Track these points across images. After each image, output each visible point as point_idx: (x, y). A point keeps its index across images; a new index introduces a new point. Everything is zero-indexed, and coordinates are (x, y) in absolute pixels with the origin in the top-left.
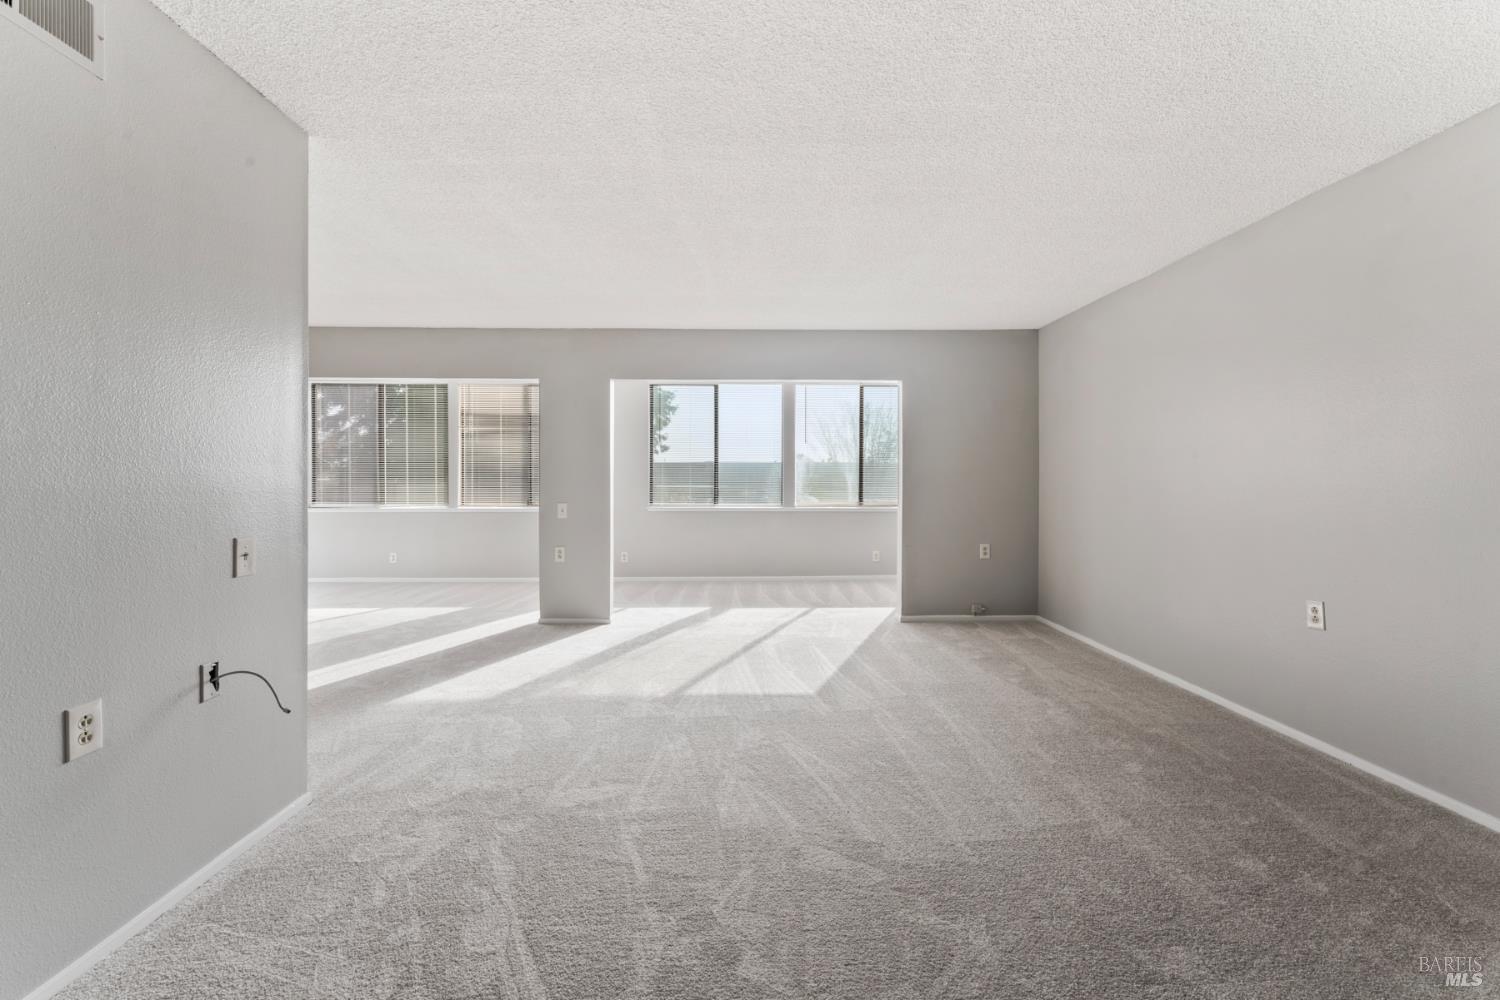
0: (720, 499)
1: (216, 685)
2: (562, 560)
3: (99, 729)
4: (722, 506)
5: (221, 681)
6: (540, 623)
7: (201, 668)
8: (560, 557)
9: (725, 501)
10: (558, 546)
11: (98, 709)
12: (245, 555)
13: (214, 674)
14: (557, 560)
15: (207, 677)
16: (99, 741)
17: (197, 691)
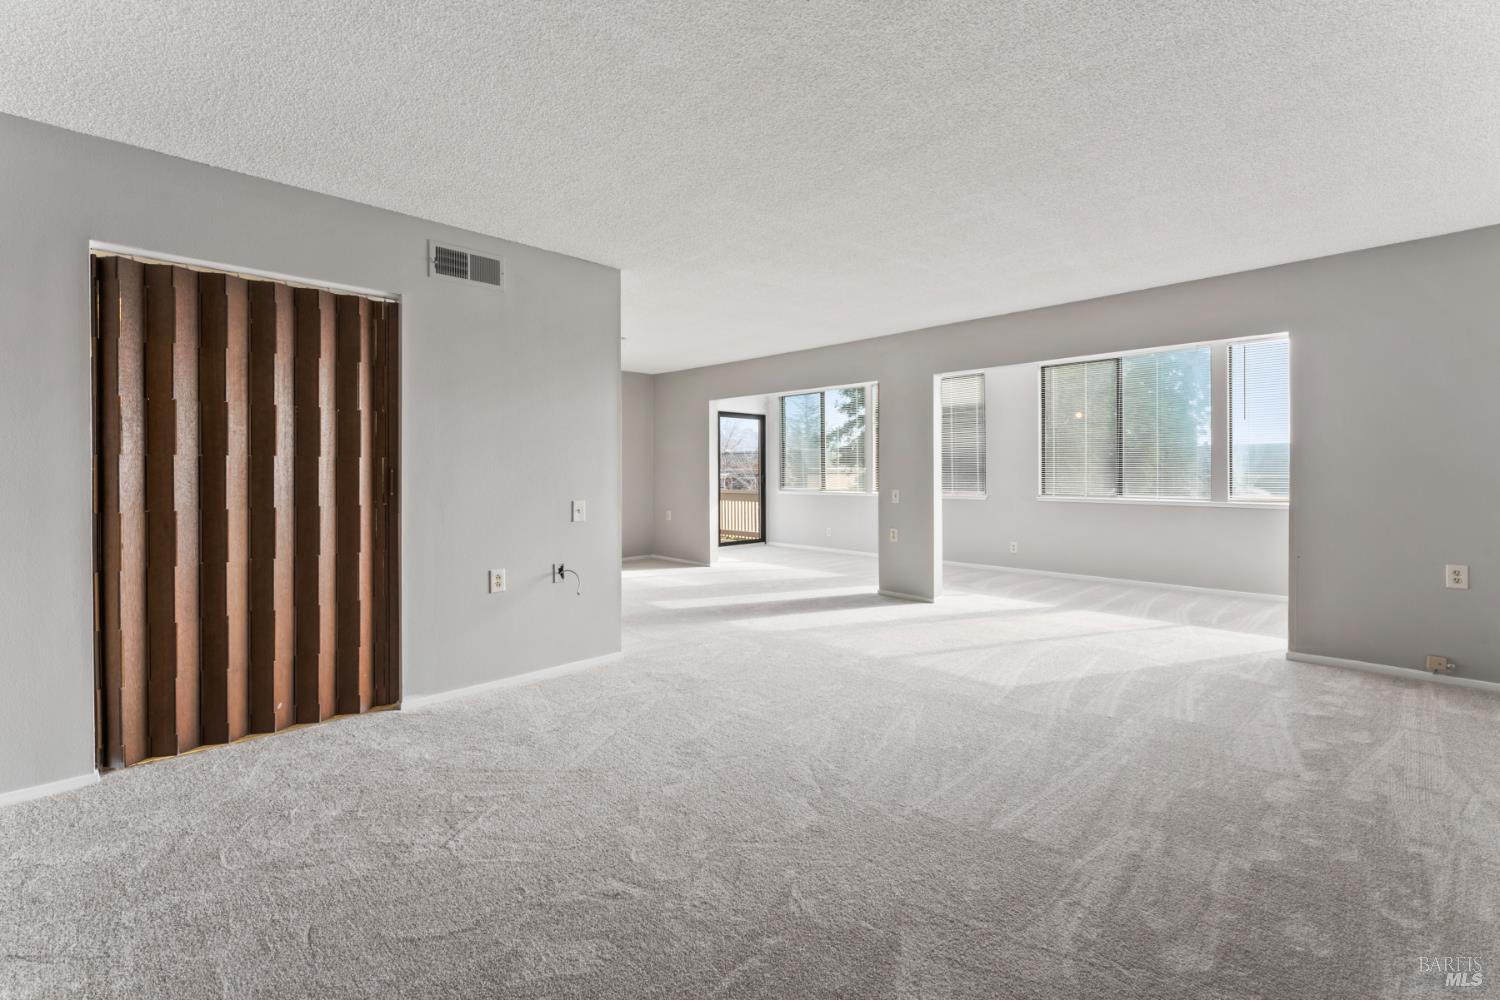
0: (1125, 490)
1: (562, 576)
2: (896, 540)
3: (504, 581)
4: (1128, 497)
5: (565, 573)
6: (880, 594)
7: (554, 566)
8: (894, 537)
9: (1133, 491)
10: (893, 527)
11: (503, 572)
12: (579, 510)
13: (561, 569)
14: (892, 540)
15: (557, 571)
16: (504, 587)
17: (552, 577)
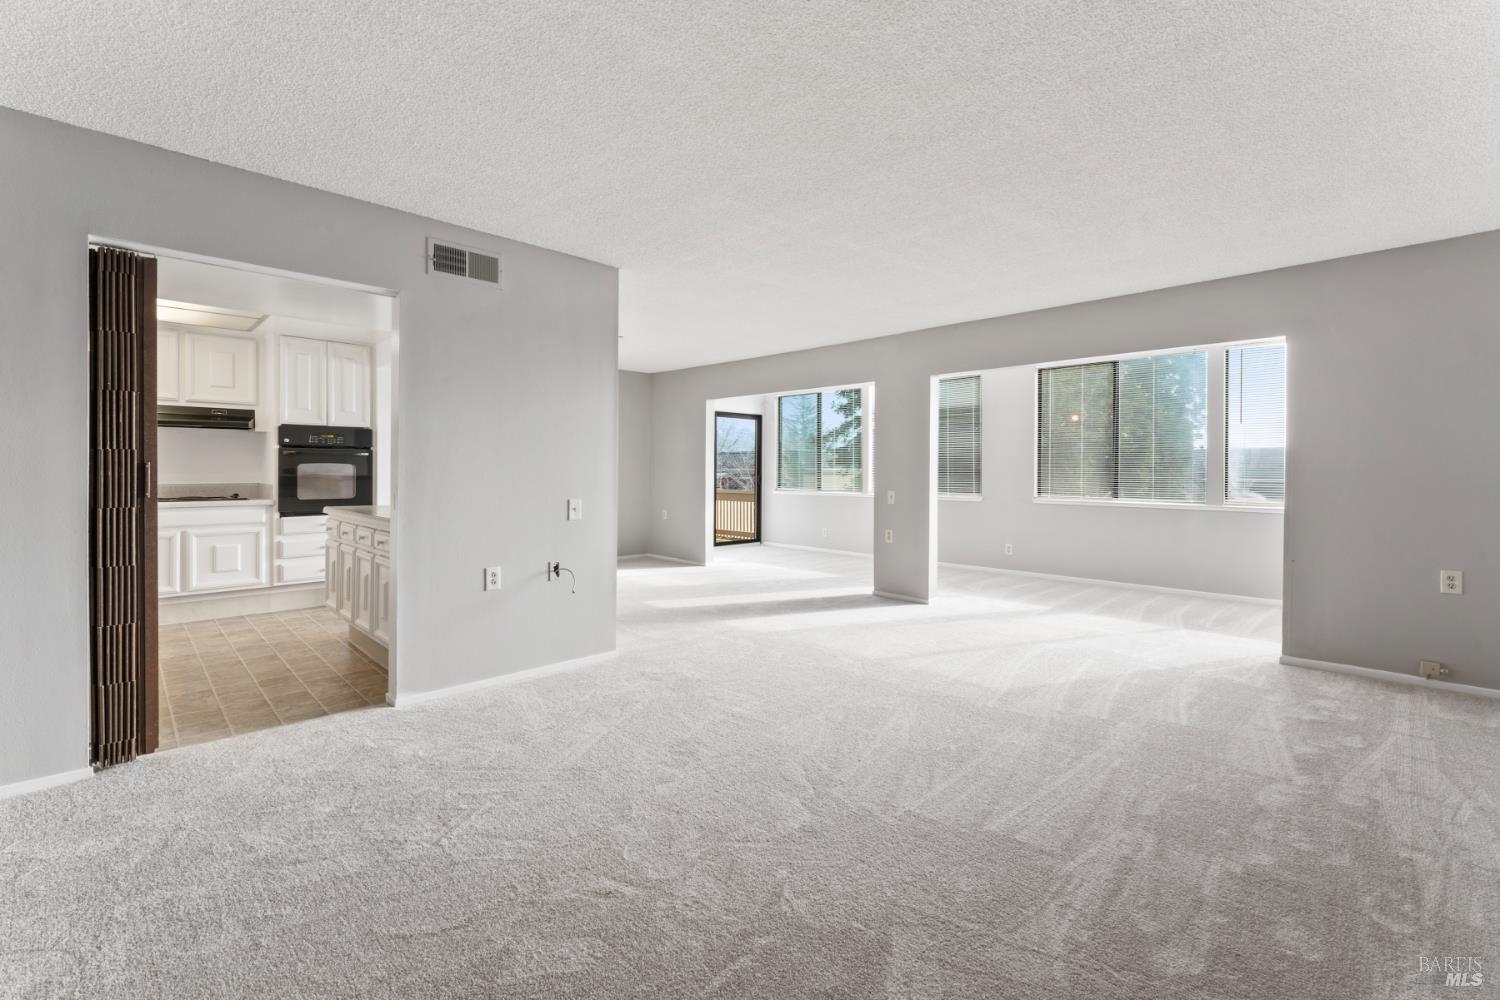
0: (1121, 493)
1: (557, 574)
2: (891, 541)
3: (499, 579)
4: (1124, 501)
5: (561, 572)
6: (875, 595)
7: (549, 564)
8: (889, 538)
9: (1129, 495)
10: (888, 528)
11: (498, 570)
12: (575, 509)
13: (556, 568)
14: (887, 540)
15: (552, 569)
16: (499, 585)
17: (547, 575)
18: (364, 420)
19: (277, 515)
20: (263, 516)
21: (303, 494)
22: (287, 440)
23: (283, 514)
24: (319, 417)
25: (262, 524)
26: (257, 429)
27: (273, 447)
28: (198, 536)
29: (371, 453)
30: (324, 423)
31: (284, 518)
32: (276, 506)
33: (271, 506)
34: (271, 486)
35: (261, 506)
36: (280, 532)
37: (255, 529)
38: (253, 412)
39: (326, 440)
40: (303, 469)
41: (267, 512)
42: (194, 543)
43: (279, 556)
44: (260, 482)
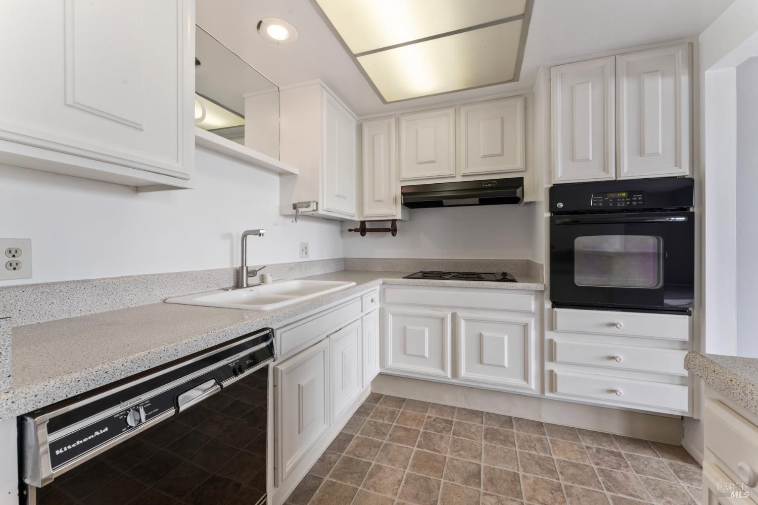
18: (678, 164)
19: (548, 305)
20: (532, 304)
21: (583, 279)
22: (560, 205)
23: (556, 304)
24: (605, 168)
25: (529, 313)
26: (526, 199)
27: (544, 215)
28: (466, 320)
29: (691, 216)
30: (611, 176)
31: (558, 310)
32: (547, 294)
33: (542, 292)
34: (543, 265)
35: (529, 291)
36: (552, 327)
37: (523, 319)
38: (522, 179)
39: (615, 200)
40: (583, 243)
41: (536, 299)
42: (463, 326)
43: (552, 358)
44: (530, 259)
